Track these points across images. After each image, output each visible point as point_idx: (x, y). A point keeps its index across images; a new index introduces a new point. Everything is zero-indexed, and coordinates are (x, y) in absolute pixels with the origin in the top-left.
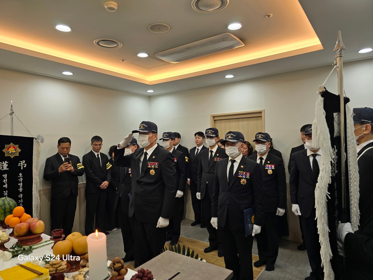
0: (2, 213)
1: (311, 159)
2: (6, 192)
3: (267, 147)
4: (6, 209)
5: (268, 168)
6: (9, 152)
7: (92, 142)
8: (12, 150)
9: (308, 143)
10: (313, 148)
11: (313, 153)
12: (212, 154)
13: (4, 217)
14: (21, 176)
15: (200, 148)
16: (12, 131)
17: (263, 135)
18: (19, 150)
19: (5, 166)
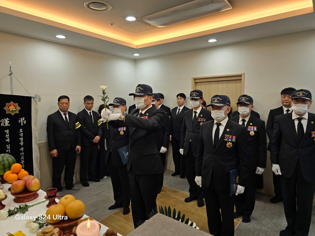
0: (1, 169)
1: (296, 123)
2: (8, 145)
3: (250, 109)
4: (5, 165)
5: (250, 129)
6: (9, 110)
7: (85, 102)
8: (12, 108)
9: (294, 107)
10: (299, 112)
11: (298, 117)
12: (195, 115)
13: (4, 172)
14: (21, 132)
15: (181, 108)
16: (12, 91)
17: (246, 98)
18: (19, 108)
19: (7, 122)
